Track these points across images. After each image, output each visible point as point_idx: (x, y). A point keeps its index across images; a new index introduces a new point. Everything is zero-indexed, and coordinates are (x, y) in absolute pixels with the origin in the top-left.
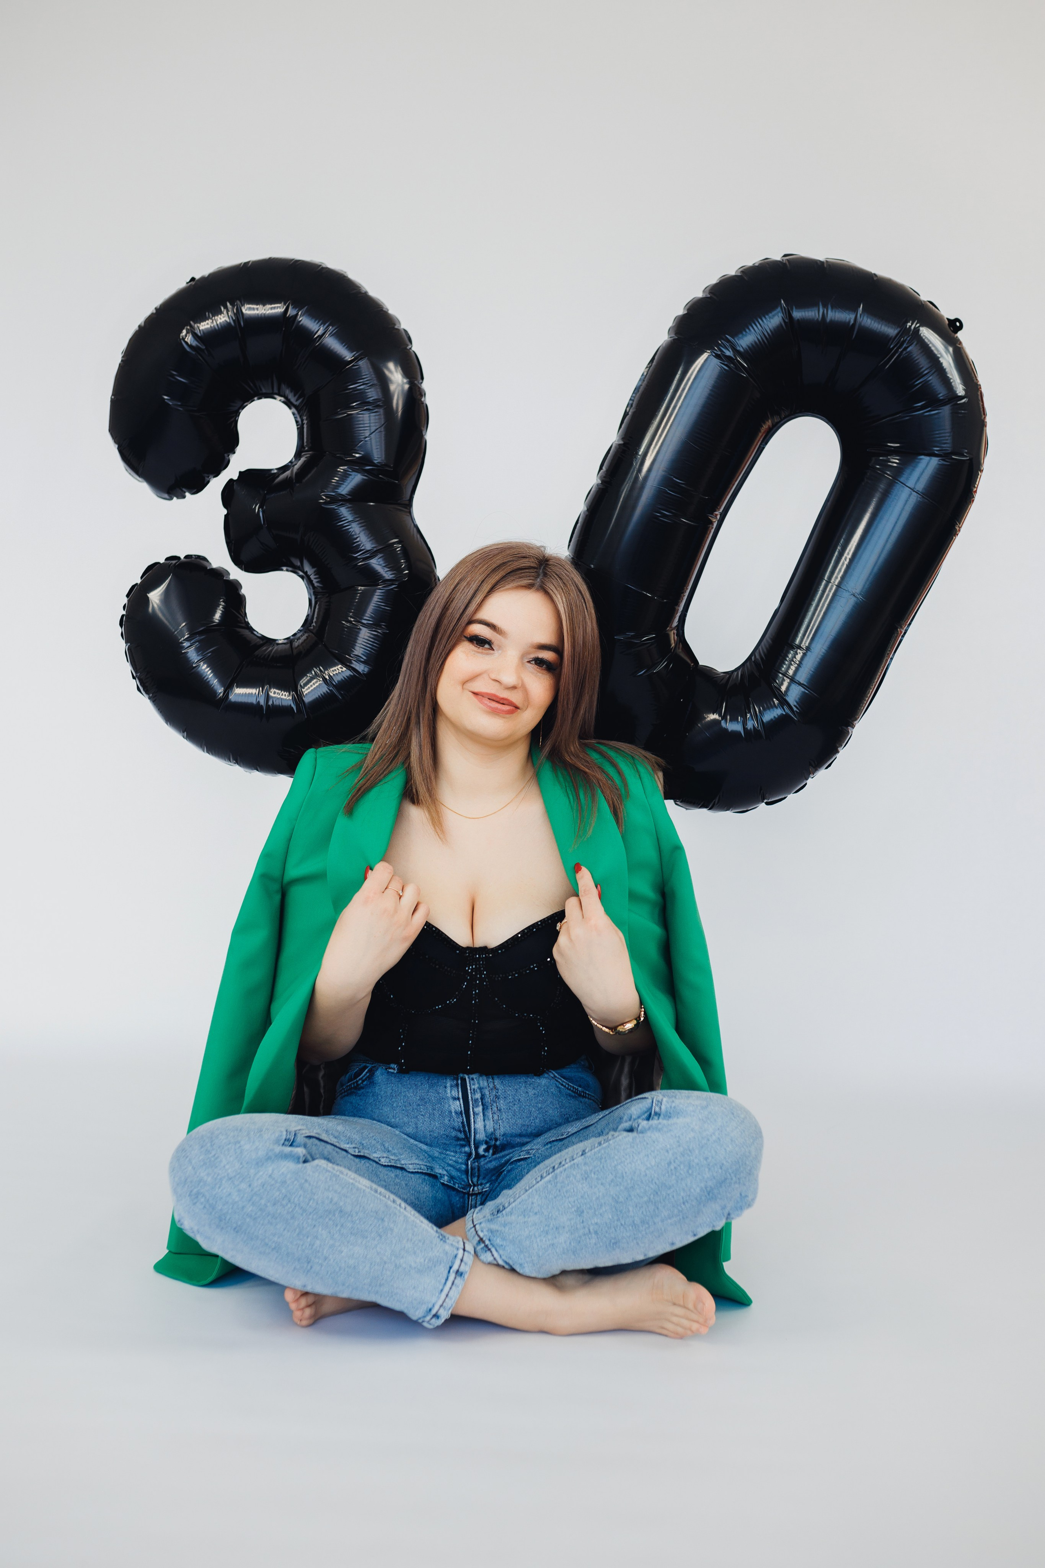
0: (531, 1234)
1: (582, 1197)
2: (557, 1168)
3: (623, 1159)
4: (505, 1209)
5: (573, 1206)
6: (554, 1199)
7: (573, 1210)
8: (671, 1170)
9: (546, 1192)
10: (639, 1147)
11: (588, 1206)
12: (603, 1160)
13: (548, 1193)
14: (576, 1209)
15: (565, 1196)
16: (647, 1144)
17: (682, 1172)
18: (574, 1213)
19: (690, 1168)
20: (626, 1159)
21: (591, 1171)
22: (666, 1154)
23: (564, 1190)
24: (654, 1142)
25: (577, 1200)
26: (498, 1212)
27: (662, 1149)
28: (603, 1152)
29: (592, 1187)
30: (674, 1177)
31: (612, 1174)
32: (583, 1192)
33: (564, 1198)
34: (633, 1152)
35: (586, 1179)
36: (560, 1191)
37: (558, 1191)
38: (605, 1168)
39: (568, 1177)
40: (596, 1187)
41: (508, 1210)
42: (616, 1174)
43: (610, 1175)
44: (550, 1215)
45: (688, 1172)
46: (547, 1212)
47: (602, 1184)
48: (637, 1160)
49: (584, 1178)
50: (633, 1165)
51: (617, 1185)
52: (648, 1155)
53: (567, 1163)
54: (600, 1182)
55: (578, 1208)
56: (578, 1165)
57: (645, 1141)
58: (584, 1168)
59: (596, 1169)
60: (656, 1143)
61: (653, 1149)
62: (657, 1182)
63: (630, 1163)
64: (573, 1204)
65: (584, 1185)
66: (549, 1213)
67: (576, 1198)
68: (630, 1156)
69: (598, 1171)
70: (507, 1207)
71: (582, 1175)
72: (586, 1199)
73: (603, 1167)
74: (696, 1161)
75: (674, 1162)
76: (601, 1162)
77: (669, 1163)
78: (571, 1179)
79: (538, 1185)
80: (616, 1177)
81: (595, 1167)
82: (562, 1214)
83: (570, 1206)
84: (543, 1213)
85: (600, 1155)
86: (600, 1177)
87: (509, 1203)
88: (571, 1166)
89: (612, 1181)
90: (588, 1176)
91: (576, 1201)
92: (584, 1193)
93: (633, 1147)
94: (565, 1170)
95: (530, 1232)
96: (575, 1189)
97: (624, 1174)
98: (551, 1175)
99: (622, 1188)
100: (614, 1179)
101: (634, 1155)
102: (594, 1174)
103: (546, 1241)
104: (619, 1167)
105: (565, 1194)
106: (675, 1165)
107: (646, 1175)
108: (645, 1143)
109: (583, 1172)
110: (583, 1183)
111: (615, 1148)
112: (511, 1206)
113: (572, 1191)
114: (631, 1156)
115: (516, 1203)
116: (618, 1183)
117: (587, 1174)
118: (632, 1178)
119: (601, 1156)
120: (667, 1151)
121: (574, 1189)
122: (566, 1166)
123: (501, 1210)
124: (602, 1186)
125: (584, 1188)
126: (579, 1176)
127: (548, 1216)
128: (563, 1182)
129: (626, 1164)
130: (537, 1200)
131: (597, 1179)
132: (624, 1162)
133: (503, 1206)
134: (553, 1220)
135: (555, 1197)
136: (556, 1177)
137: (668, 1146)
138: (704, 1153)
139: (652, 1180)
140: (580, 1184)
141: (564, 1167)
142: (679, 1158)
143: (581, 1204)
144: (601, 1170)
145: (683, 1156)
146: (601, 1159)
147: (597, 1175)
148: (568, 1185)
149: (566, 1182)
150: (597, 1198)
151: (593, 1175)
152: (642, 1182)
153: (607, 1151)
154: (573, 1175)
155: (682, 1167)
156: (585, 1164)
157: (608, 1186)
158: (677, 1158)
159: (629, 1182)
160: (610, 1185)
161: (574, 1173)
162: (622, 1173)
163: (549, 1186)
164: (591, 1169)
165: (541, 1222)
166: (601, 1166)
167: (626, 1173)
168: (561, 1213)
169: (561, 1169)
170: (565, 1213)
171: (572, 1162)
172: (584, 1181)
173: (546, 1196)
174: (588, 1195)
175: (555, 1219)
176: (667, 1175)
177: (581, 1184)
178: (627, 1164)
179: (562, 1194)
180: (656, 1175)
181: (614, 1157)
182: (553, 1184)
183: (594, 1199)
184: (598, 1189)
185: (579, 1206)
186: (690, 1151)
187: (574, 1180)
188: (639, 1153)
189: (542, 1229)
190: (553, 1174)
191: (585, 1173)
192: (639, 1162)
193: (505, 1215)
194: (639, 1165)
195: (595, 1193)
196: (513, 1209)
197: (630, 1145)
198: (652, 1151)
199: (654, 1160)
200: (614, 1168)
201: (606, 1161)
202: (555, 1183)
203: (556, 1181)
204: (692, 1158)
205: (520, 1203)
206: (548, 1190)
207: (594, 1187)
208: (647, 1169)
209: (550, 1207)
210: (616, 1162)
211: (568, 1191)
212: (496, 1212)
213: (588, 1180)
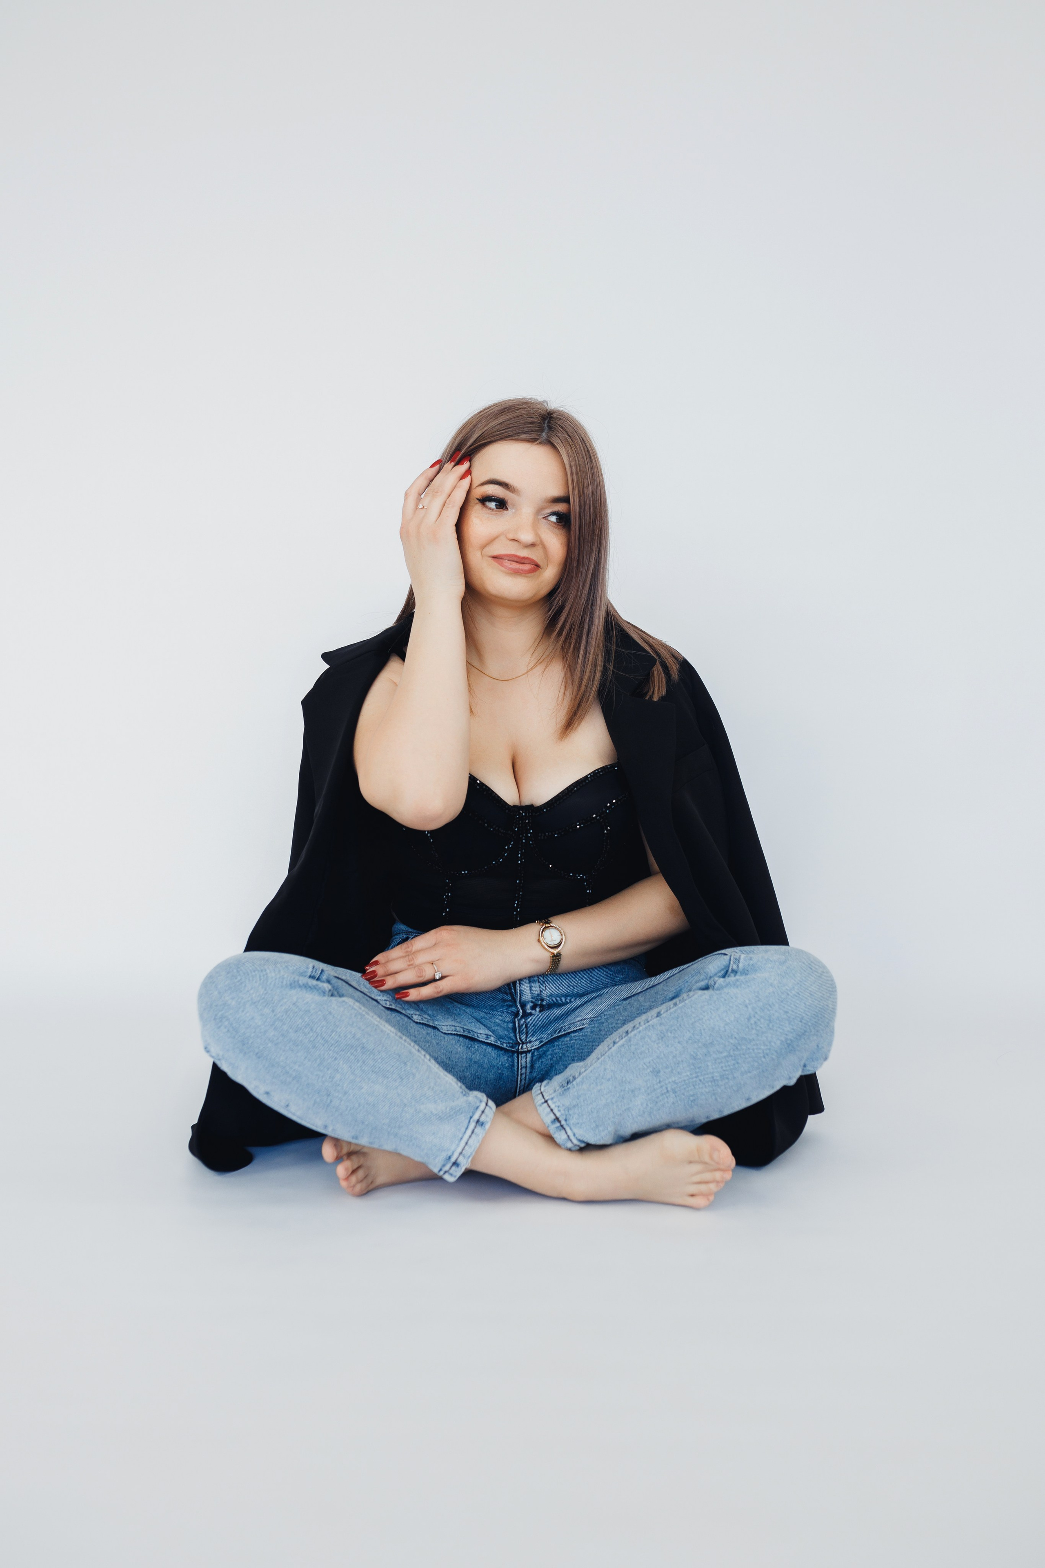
0: (608, 1102)
1: (658, 1057)
2: (631, 1032)
3: (701, 1016)
4: (575, 1079)
5: (648, 1067)
6: (628, 1063)
7: (649, 1071)
8: (751, 1024)
9: (620, 1056)
10: (716, 1004)
11: (665, 1065)
12: (680, 1019)
14: (651, 1069)
15: (639, 1058)
16: (725, 1000)
17: (762, 1026)
18: (650, 1074)
19: (770, 1022)
20: (704, 1016)
21: (667, 1030)
22: (746, 1009)
23: (639, 1052)
24: (732, 998)
25: (653, 1060)
26: (568, 1083)
27: (741, 1005)
28: (679, 1011)
29: (668, 1046)
30: (754, 1031)
31: (689, 1031)
32: (658, 1052)
33: (638, 1060)
34: (711, 1009)
35: (662, 1038)
36: (634, 1053)
37: (632, 1054)
38: (682, 1026)
39: (643, 1038)
40: (672, 1045)
41: (578, 1080)
42: (694, 1032)
43: (688, 1033)
44: (624, 1079)
45: (768, 1026)
46: (621, 1076)
47: (679, 1042)
48: (716, 1017)
49: (660, 1038)
50: (712, 1021)
51: (695, 1042)
52: (726, 1011)
53: (641, 1026)
54: (677, 1040)
55: (654, 1068)
56: (653, 1026)
57: (722, 997)
58: (659, 1028)
59: (673, 1028)
60: (734, 999)
61: (731, 1005)
62: (737, 1037)
63: (709, 1019)
64: (648, 1065)
65: (660, 1045)
67: (651, 1059)
68: (708, 1013)
69: (675, 1030)
70: (578, 1077)
71: (657, 1035)
72: (662, 1058)
73: (680, 1026)
74: (776, 1015)
75: (754, 1017)
76: (677, 1021)
77: (749, 1019)
78: (646, 1039)
79: (611, 1050)
80: (693, 1034)
81: (672, 1026)
82: (637, 1077)
83: (645, 1067)
84: (616, 1078)
85: (676, 1014)
86: (677, 1035)
87: (580, 1074)
88: (646, 1028)
90: (665, 1036)
91: (652, 1062)
92: (660, 1052)
93: (711, 1005)
94: (640, 1032)
95: (607, 1099)
96: (650, 1050)
98: (624, 1040)
99: (700, 1044)
100: (693, 1036)
101: (712, 1012)
102: (671, 1033)
103: (621, 1106)
104: (697, 1024)
105: (640, 1056)
106: (755, 1020)
107: (725, 1031)
108: (723, 1000)
109: (659, 1032)
110: (659, 1043)
111: (692, 1007)
112: (581, 1076)
113: (647, 1051)
114: (710, 1013)
115: (587, 1072)
116: (696, 1040)
117: (664, 1034)
118: (711, 1034)
119: (678, 1015)
120: (746, 1006)
121: (648, 1050)
122: (641, 1028)
123: (571, 1080)
124: (679, 1045)
125: (660, 1047)
127: (622, 1080)
128: (637, 1044)
129: (704, 1021)
131: (675, 1038)
132: (702, 1019)
133: (573, 1077)
135: (629, 1060)
136: (630, 1041)
137: (748, 1001)
138: (784, 1007)
139: (732, 1035)
141: (638, 1030)
142: (758, 1012)
143: (657, 1064)
144: (678, 1029)
145: (763, 1010)
146: (678, 1018)
147: (674, 1034)
148: (643, 1046)
149: (641, 1044)
150: (674, 1057)
151: (669, 1034)
152: (721, 1038)
153: (683, 1010)
154: (648, 1036)
155: (762, 1021)
156: (661, 1024)
157: (686, 1044)
158: (756, 1013)
159: (708, 1038)
160: (687, 1042)
161: (650, 1034)
162: (700, 1030)
163: (623, 1050)
164: (667, 1028)
165: (615, 1087)
166: (678, 1025)
167: (704, 1029)
168: (636, 1075)
169: (635, 1032)
170: (641, 1074)
171: (647, 1024)
172: (660, 1041)
173: (619, 1061)
174: (664, 1055)
175: (629, 1083)
176: (747, 1029)
177: (657, 1044)
178: (706, 1021)
179: (637, 1057)
180: (736, 1030)
181: (692, 1015)
182: (627, 1048)
183: (671, 1057)
184: (675, 1048)
185: (655, 1066)
186: (770, 1005)
187: (649, 1041)
188: (717, 1009)
189: (618, 1095)
190: (626, 1037)
191: (661, 1032)
192: (718, 1018)
193: (576, 1086)
194: (717, 1021)
195: (672, 1052)
196: (583, 1078)
197: (707, 1003)
198: (730, 1007)
199: (733, 1015)
200: (691, 1026)
201: (683, 1020)
202: (628, 1046)
203: (629, 1044)
204: (772, 1012)
205: (591, 1072)
206: (621, 1054)
207: (670, 1046)
208: (726, 1024)
209: (623, 1071)
210: (693, 1020)
211: (641, 1053)
212: (566, 1084)
213: (663, 1040)
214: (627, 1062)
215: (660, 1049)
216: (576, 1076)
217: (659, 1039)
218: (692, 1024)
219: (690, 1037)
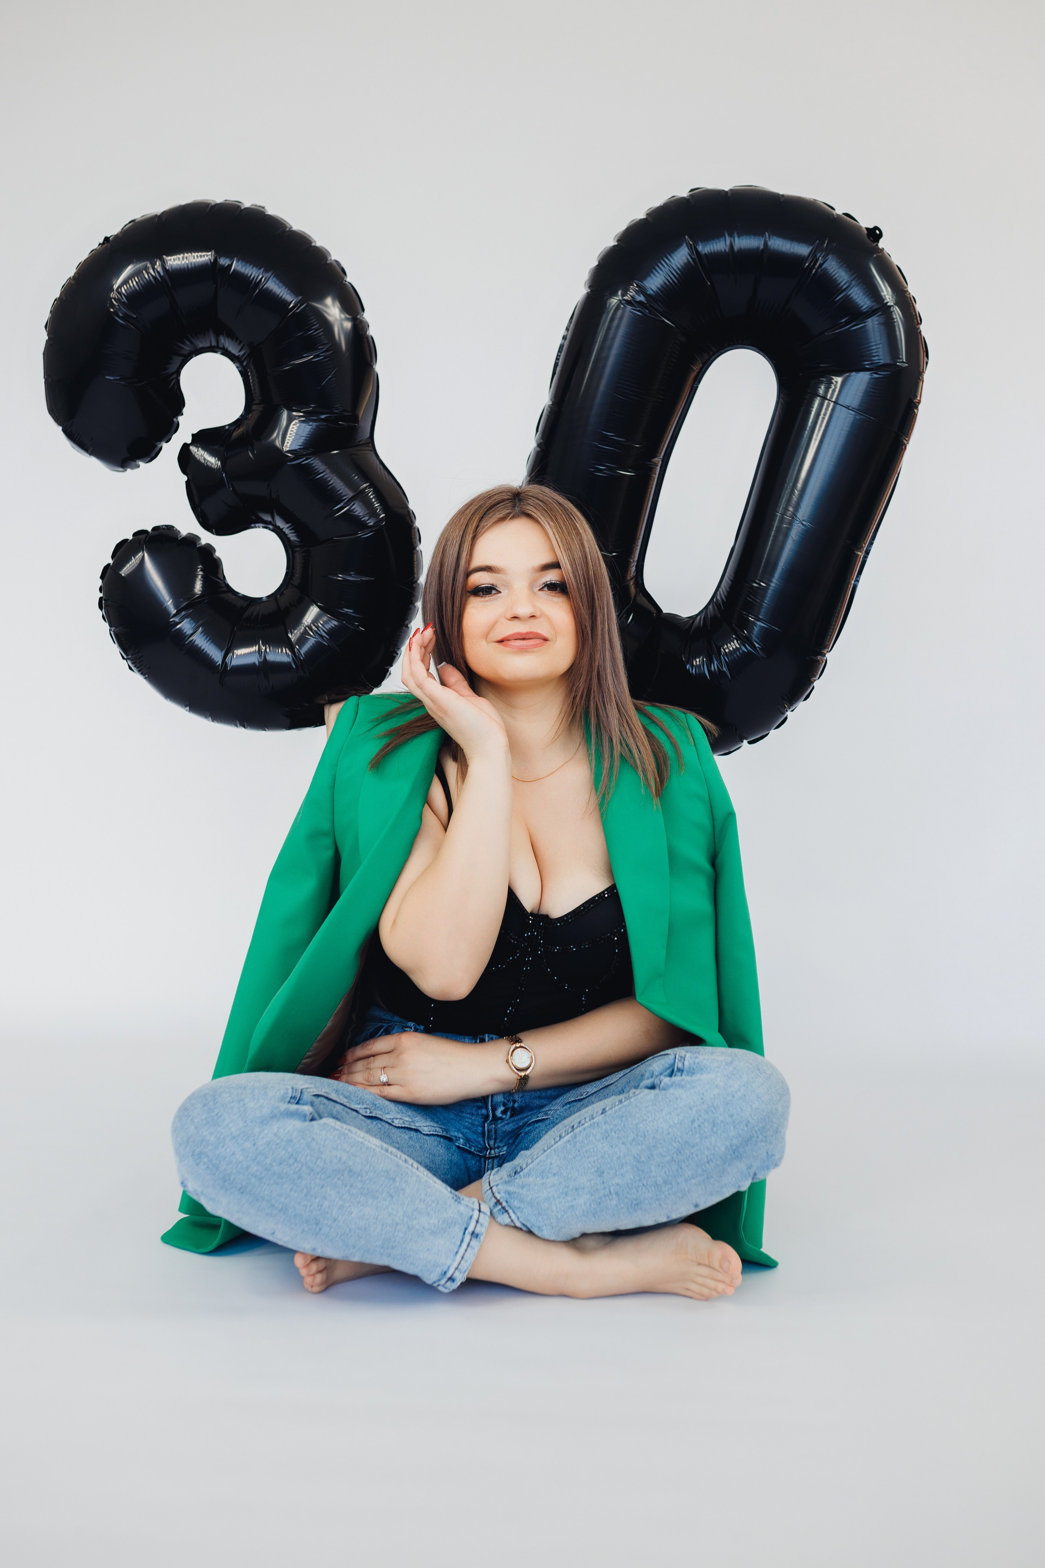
1: (602, 1157)
2: (577, 1128)
3: (644, 1117)
4: (522, 1170)
5: (593, 1167)
7: (593, 1170)
8: (695, 1128)
9: (565, 1152)
10: (661, 1104)
11: (609, 1166)
12: (624, 1119)
13: (567, 1154)
14: (596, 1169)
15: (585, 1156)
16: (670, 1101)
17: (706, 1130)
18: (594, 1173)
19: (714, 1126)
20: (648, 1117)
21: (612, 1130)
22: (690, 1111)
23: (584, 1149)
24: (677, 1099)
25: (596, 1160)
26: (515, 1173)
27: (685, 1107)
28: (624, 1110)
29: (612, 1147)
30: (697, 1135)
31: (633, 1132)
32: (603, 1152)
33: (583, 1158)
34: (655, 1110)
35: (606, 1138)
36: (579, 1151)
37: (577, 1151)
38: (626, 1126)
39: (587, 1136)
40: (617, 1146)
41: (525, 1171)
42: (637, 1133)
43: (632, 1133)
44: (570, 1176)
45: (712, 1129)
46: (566, 1173)
47: (622, 1143)
48: (659, 1118)
49: (605, 1137)
50: (656, 1123)
51: (639, 1144)
52: (670, 1113)
53: (586, 1122)
54: (621, 1141)
55: (598, 1168)
56: (598, 1124)
57: (667, 1098)
58: (604, 1127)
59: (617, 1128)
60: (679, 1100)
61: (675, 1106)
62: (680, 1141)
63: (652, 1121)
64: (593, 1164)
65: (605, 1145)
66: (568, 1174)
67: (596, 1158)
68: (652, 1114)
69: (619, 1129)
70: (525, 1169)
71: (602, 1133)
72: (606, 1159)
73: (624, 1125)
74: (721, 1118)
75: (697, 1119)
76: (621, 1120)
77: (693, 1121)
78: (591, 1138)
79: (557, 1145)
80: (637, 1136)
81: (616, 1126)
82: (582, 1175)
83: (590, 1166)
84: (562, 1174)
85: (620, 1113)
86: (620, 1136)
87: (527, 1165)
88: (591, 1125)
89: (634, 1140)
90: (609, 1135)
91: (596, 1162)
92: (605, 1152)
93: (655, 1105)
94: (584, 1129)
95: (549, 1193)
96: (595, 1149)
97: (646, 1132)
98: (570, 1135)
99: (644, 1147)
100: (636, 1138)
101: (656, 1113)
102: (615, 1133)
103: (564, 1202)
104: (641, 1125)
105: (585, 1154)
106: (699, 1123)
107: (669, 1133)
108: (668, 1101)
109: (604, 1132)
110: (603, 1143)
111: (636, 1106)
112: (528, 1167)
113: (592, 1150)
114: (654, 1114)
115: (534, 1163)
116: (640, 1142)
117: (607, 1133)
118: (654, 1137)
119: (622, 1114)
120: (691, 1109)
121: (593, 1149)
122: (586, 1125)
123: (519, 1171)
124: (623, 1145)
125: (604, 1147)
126: (599, 1136)
127: (567, 1177)
128: (582, 1142)
129: (648, 1122)
130: (556, 1161)
131: (618, 1138)
132: (646, 1120)
133: (521, 1167)
134: (573, 1181)
135: (575, 1158)
136: (575, 1137)
137: (692, 1103)
138: (729, 1110)
139: (675, 1138)
140: (600, 1144)
141: (584, 1126)
142: (703, 1115)
143: (601, 1165)
144: (622, 1129)
145: (707, 1113)
146: (622, 1117)
147: (618, 1134)
148: (588, 1145)
149: (586, 1142)
150: (618, 1158)
151: (613, 1134)
152: (664, 1140)
153: (627, 1109)
154: (593, 1134)
155: (706, 1124)
156: (605, 1123)
157: (629, 1146)
158: (701, 1116)
159: (651, 1140)
160: (630, 1144)
161: (594, 1132)
162: (644, 1132)
163: (569, 1146)
164: (611, 1128)
165: (560, 1183)
166: (622, 1125)
167: (648, 1131)
168: (580, 1173)
169: (581, 1128)
170: (585, 1173)
171: (592, 1121)
172: (605, 1140)
173: (565, 1157)
174: (609, 1155)
175: (574, 1180)
176: (691, 1133)
177: (602, 1144)
178: (649, 1122)
179: (582, 1155)
180: (679, 1134)
181: (636, 1115)
182: (572, 1143)
183: (615, 1158)
184: (619, 1149)
185: (599, 1166)
186: (713, 1108)
187: (593, 1139)
188: (661, 1111)
189: (561, 1190)
190: (572, 1133)
191: (605, 1132)
192: (661, 1120)
193: (523, 1177)
194: (661, 1123)
195: (616, 1153)
196: (530, 1170)
197: (651, 1104)
198: (674, 1109)
199: (677, 1117)
200: (635, 1127)
201: (627, 1120)
202: (574, 1143)
203: (575, 1140)
204: (716, 1115)
205: (538, 1164)
206: (566, 1150)
207: (614, 1147)
208: (670, 1127)
209: (569, 1168)
210: (637, 1121)
211: (586, 1151)
212: (514, 1175)
213: (608, 1140)
214: (572, 1160)
215: (604, 1149)
216: (524, 1167)
217: (603, 1138)
218: (636, 1125)
219: (634, 1138)
